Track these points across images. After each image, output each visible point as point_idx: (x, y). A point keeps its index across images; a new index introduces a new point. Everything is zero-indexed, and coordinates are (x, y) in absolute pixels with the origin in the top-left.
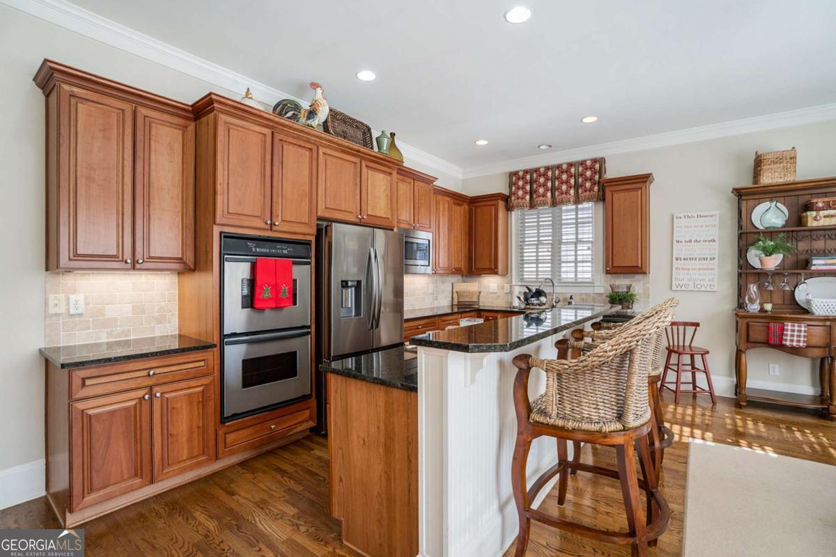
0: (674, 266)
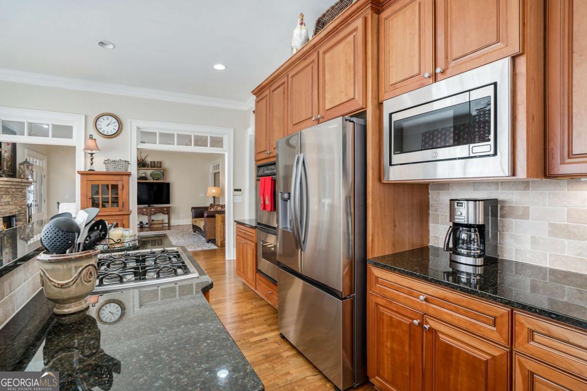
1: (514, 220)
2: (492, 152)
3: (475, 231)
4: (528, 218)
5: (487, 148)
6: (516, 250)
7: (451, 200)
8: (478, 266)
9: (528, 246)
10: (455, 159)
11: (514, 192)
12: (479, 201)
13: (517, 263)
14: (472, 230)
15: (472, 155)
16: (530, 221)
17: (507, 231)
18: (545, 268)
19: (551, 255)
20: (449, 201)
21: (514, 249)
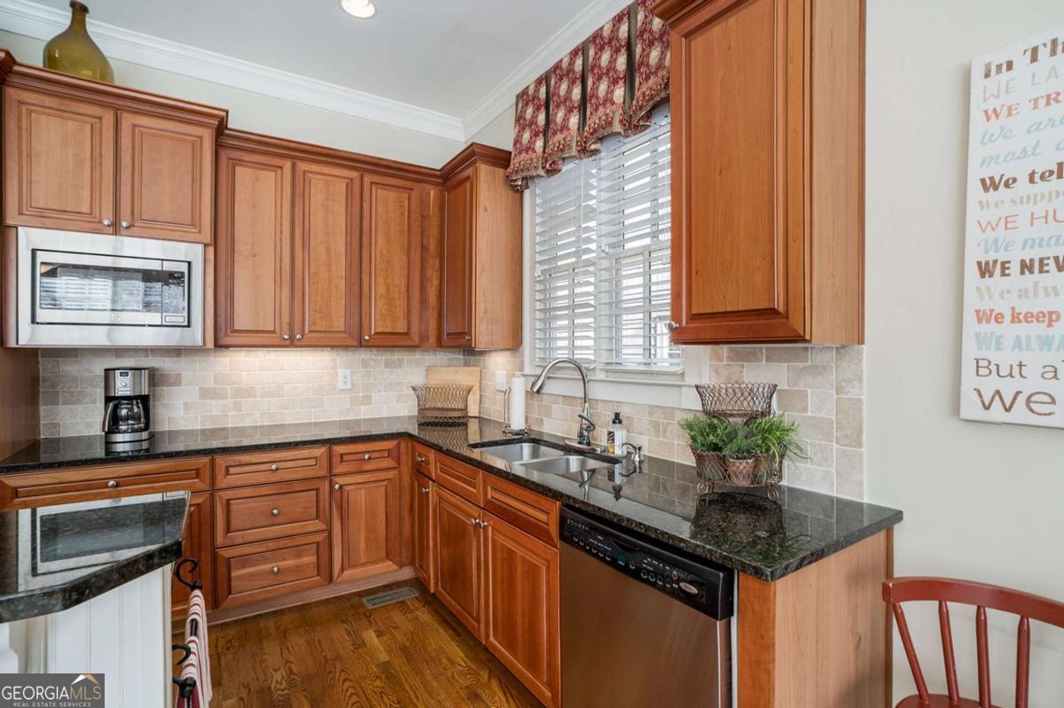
0: (972, 302)
1: (165, 388)
2: (186, 324)
3: (138, 403)
4: (180, 385)
5: (181, 319)
6: (169, 418)
7: (106, 370)
8: (145, 440)
9: (181, 413)
10: (144, 325)
11: (166, 359)
12: (145, 369)
13: (170, 432)
14: (134, 402)
15: (164, 323)
16: (183, 387)
17: (159, 400)
18: (197, 430)
19: (202, 417)
20: (103, 372)
21: (167, 418)
